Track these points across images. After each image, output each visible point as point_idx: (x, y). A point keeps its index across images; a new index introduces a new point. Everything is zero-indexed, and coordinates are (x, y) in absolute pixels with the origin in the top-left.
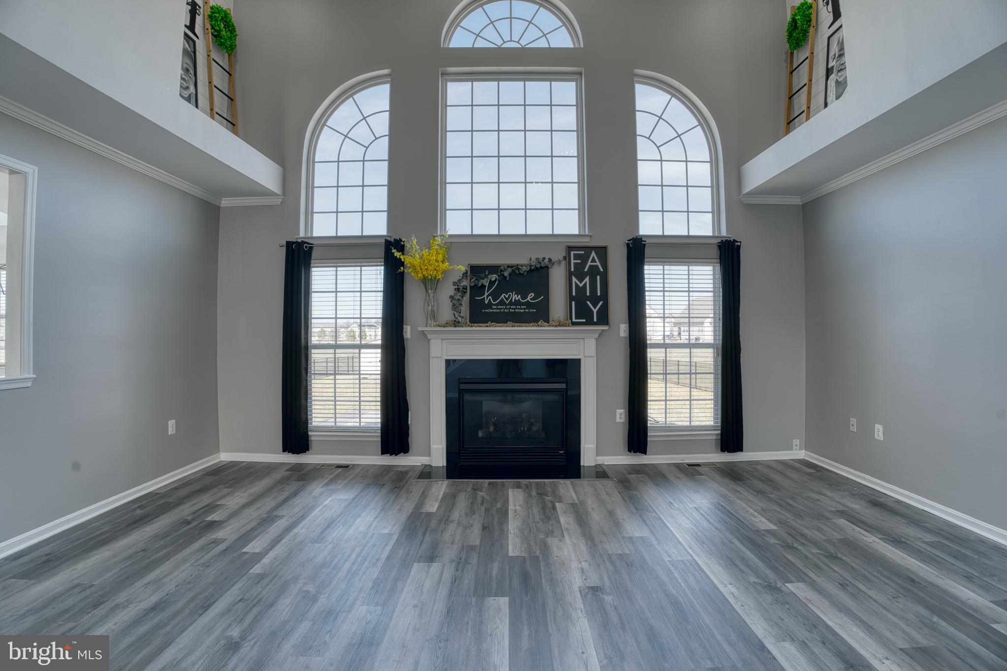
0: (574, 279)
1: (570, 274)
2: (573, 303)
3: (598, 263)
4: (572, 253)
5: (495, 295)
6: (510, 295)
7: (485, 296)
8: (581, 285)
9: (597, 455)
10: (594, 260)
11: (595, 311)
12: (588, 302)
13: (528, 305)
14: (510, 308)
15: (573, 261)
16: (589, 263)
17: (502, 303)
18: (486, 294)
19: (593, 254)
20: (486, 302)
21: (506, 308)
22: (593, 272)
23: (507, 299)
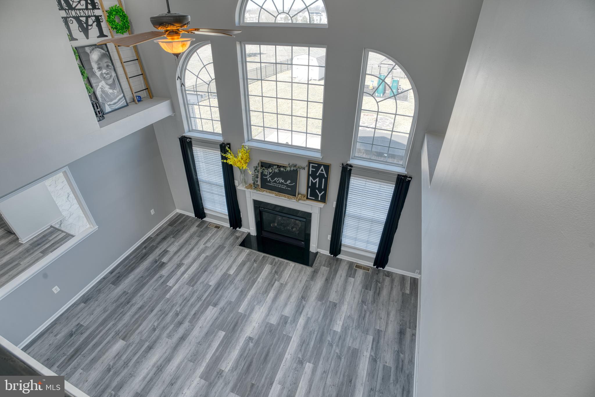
0: (311, 178)
1: (309, 175)
2: (309, 189)
3: (324, 172)
4: (311, 165)
5: (272, 177)
6: (279, 179)
7: (268, 177)
8: (314, 182)
9: (317, 248)
10: (322, 171)
11: (320, 195)
12: (317, 191)
13: (287, 185)
14: (279, 185)
15: (311, 169)
16: (319, 172)
17: (275, 182)
18: (268, 176)
19: (322, 167)
20: (268, 180)
21: (277, 185)
22: (321, 176)
23: (278, 181)
